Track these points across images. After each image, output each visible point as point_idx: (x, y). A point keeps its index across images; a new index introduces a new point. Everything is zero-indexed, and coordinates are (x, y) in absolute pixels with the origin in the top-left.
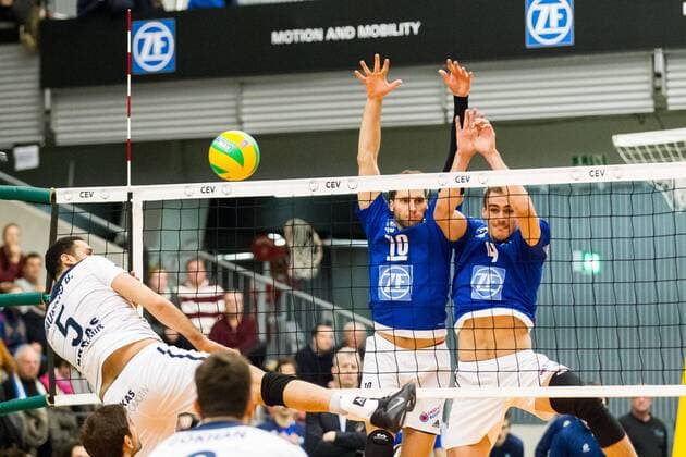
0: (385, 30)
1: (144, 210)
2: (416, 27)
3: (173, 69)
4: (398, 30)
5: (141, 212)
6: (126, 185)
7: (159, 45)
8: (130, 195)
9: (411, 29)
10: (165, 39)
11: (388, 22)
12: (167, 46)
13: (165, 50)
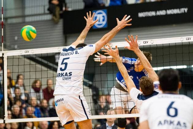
0: (176, 11)
1: (7, 59)
2: (186, 10)
3: (106, 27)
4: (180, 11)
5: (7, 60)
6: (2, 51)
7: (102, 19)
8: (3, 54)
9: (184, 11)
10: (103, 16)
11: (176, 8)
12: (104, 19)
13: (103, 20)
